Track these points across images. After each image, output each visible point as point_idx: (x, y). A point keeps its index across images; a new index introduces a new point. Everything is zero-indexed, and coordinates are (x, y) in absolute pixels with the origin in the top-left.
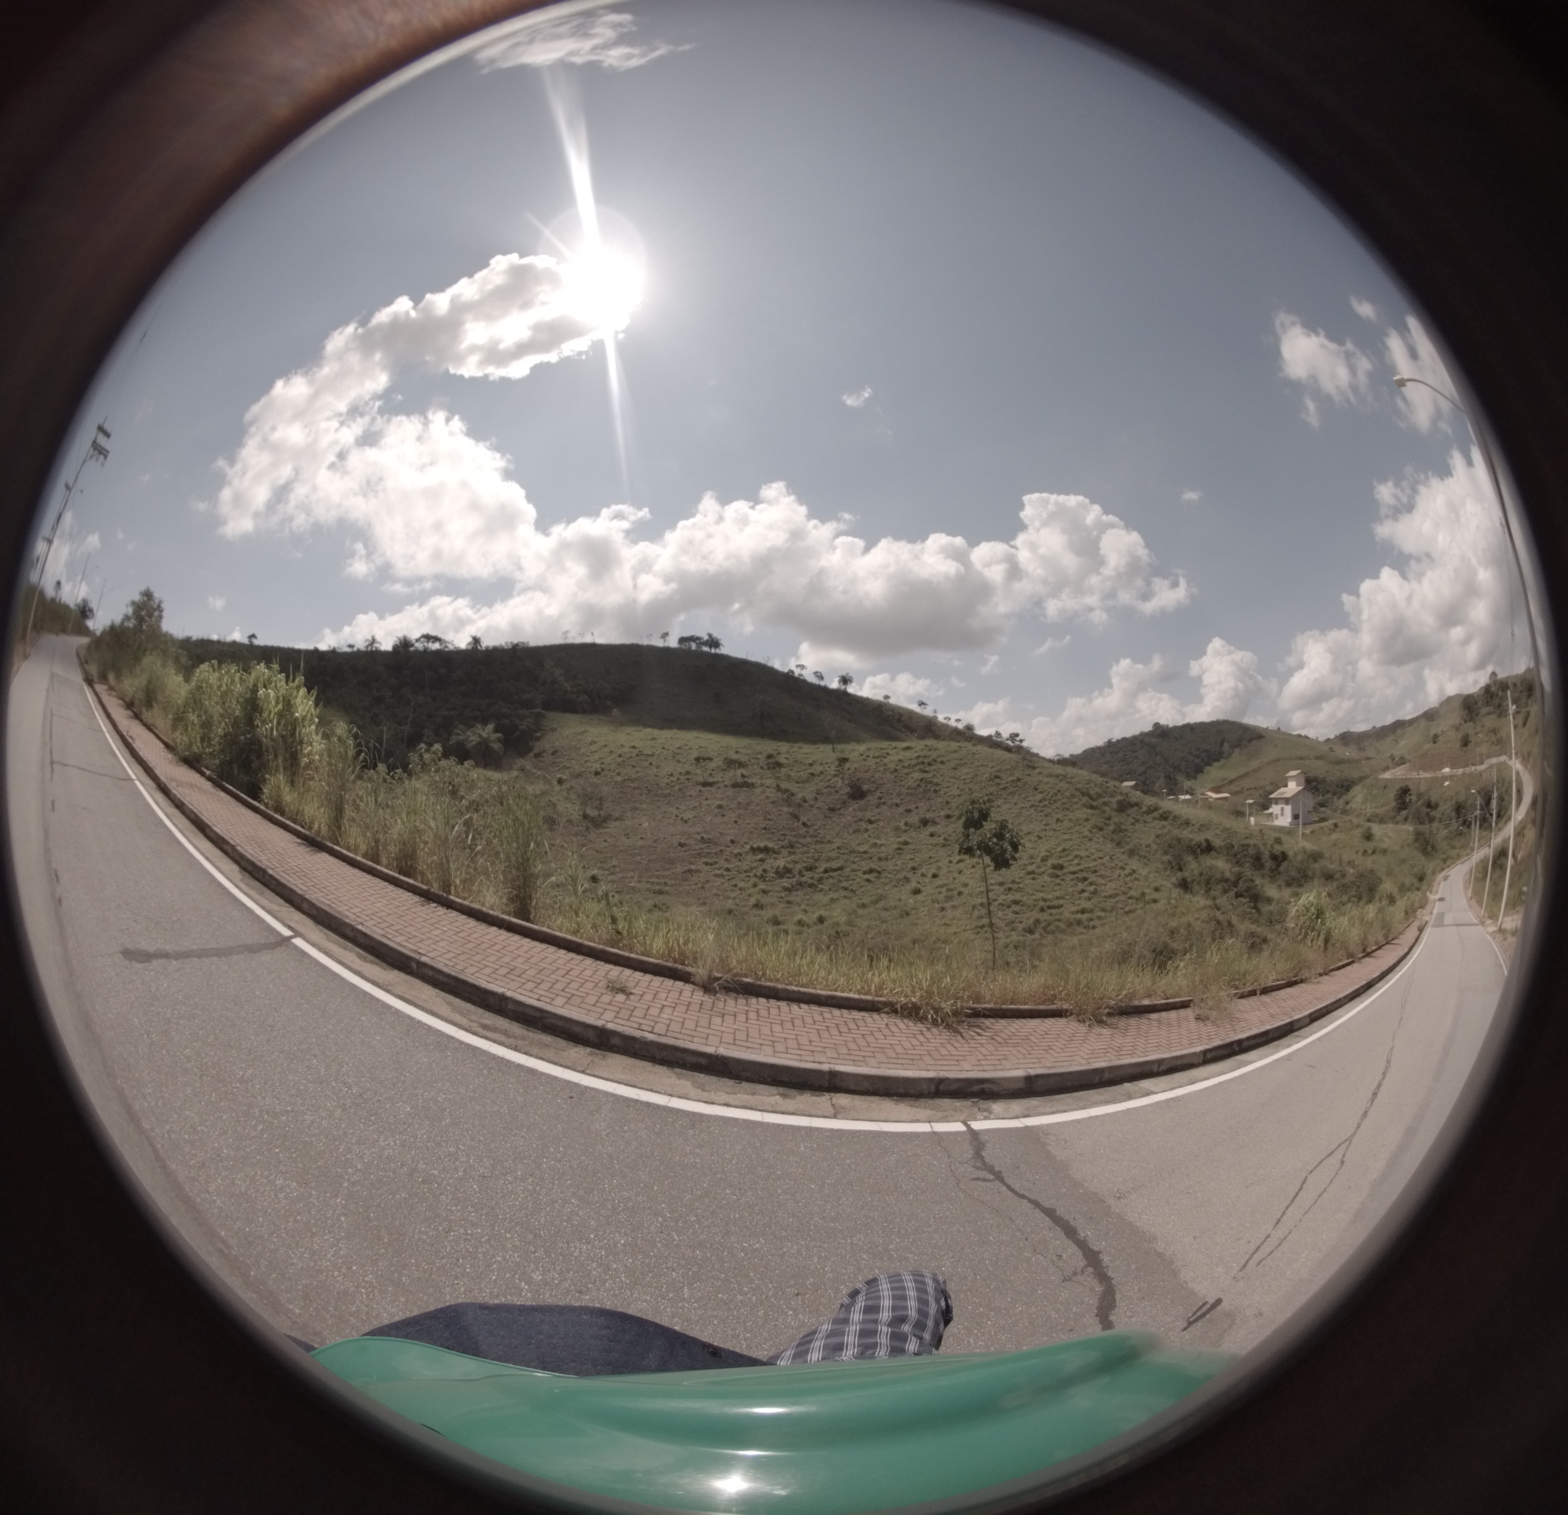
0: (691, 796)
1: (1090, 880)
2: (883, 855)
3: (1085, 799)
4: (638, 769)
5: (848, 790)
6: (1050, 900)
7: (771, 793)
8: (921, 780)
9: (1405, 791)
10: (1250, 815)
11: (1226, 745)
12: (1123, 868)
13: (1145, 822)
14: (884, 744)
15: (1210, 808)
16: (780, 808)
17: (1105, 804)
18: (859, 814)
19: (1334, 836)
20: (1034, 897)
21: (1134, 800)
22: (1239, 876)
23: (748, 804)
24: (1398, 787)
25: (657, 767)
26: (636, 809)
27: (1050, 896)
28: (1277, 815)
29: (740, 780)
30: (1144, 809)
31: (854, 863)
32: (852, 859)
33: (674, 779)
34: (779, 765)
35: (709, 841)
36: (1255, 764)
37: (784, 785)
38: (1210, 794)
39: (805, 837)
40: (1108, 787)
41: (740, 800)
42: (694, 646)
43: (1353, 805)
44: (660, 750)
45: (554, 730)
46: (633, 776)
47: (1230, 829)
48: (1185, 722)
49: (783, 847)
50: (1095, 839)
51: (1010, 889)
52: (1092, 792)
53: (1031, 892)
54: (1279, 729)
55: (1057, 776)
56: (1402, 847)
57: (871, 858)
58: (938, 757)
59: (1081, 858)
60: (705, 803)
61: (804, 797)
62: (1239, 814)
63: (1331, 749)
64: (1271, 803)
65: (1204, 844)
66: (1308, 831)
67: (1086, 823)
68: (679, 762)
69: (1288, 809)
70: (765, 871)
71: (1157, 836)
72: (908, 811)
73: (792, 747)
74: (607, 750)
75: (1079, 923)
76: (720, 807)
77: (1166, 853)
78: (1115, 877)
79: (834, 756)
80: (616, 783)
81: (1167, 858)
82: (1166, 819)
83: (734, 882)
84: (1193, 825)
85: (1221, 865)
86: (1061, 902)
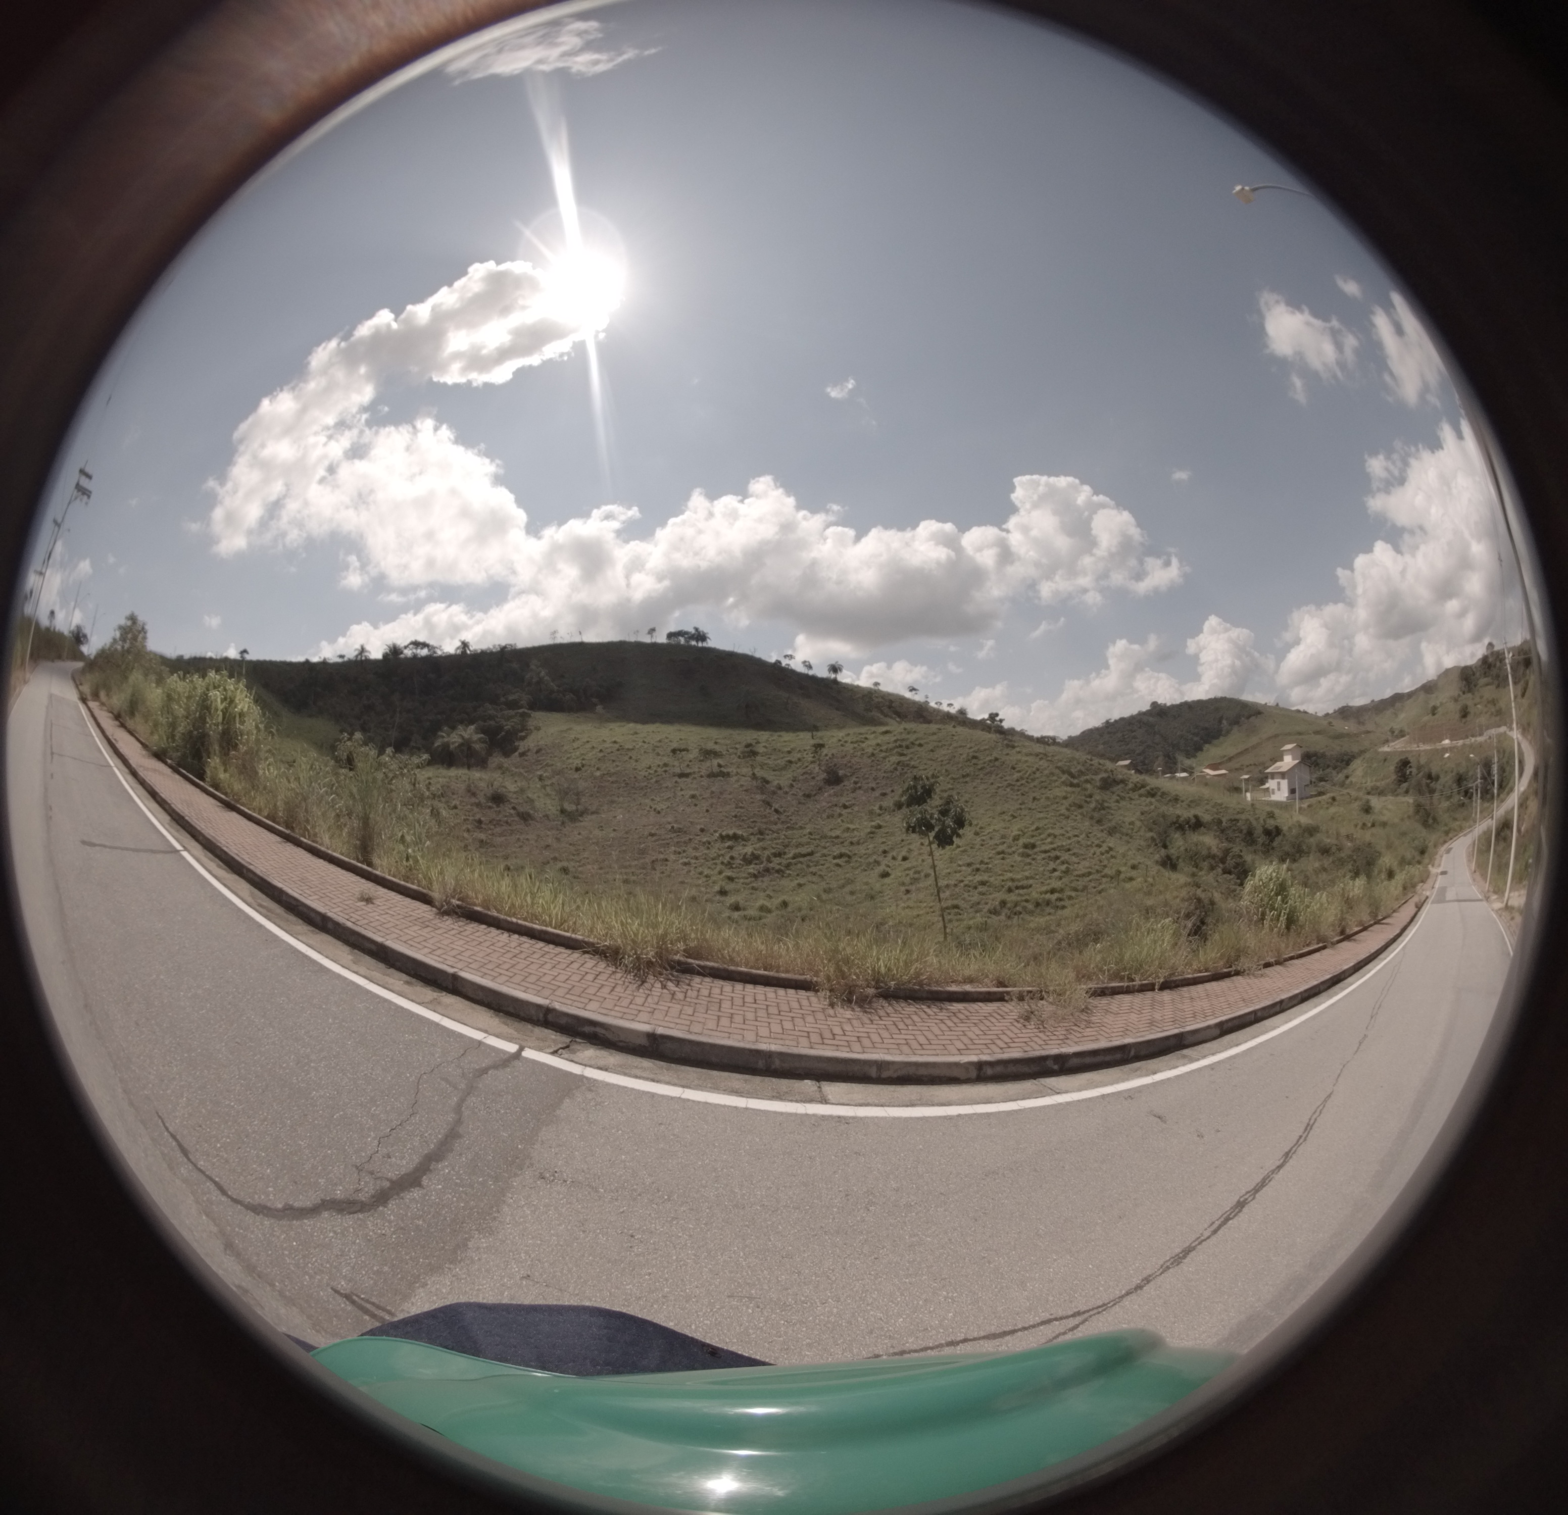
0: (667, 787)
1: (1062, 859)
2: (855, 840)
3: (1065, 777)
4: (618, 763)
5: (824, 775)
6: (1019, 880)
7: (746, 781)
8: (898, 763)
9: (1405, 764)
10: (1246, 791)
11: (1224, 722)
12: (1099, 846)
13: (1131, 799)
14: (864, 729)
15: (1206, 784)
16: (753, 796)
17: (1087, 781)
18: (835, 799)
19: (1332, 810)
20: (1002, 878)
21: (1120, 777)
22: (1227, 852)
23: (721, 793)
24: (1397, 759)
25: (637, 761)
26: (613, 802)
27: (1019, 876)
28: (1273, 790)
29: (716, 769)
30: (1130, 786)
31: (825, 848)
32: (823, 844)
33: (652, 772)
34: (754, 753)
35: (680, 830)
36: (1254, 740)
37: (759, 773)
38: (1208, 771)
39: (776, 824)
40: (1091, 765)
41: (713, 789)
42: (682, 640)
43: (1353, 779)
44: (640, 744)
45: (538, 729)
46: (612, 771)
47: (1221, 805)
48: (1183, 701)
49: (752, 834)
50: (1073, 817)
51: (978, 870)
52: (1073, 770)
53: (1000, 872)
54: (1277, 705)
55: (1037, 755)
56: (1402, 820)
57: (842, 843)
58: (917, 739)
59: (1055, 836)
60: (680, 793)
61: (778, 784)
62: (1237, 790)
63: (1330, 723)
64: (1267, 778)
65: (1193, 820)
66: (1305, 806)
67: (1064, 801)
68: (658, 754)
69: (1284, 783)
70: (732, 858)
71: (1142, 814)
72: (884, 794)
73: (771, 735)
74: (588, 746)
75: (1048, 903)
76: (693, 797)
77: (1151, 830)
78: (1090, 855)
79: (812, 742)
80: (595, 778)
81: (1150, 834)
82: (1153, 795)
83: (700, 869)
84: (1182, 801)
85: (1209, 841)
86: (1031, 882)
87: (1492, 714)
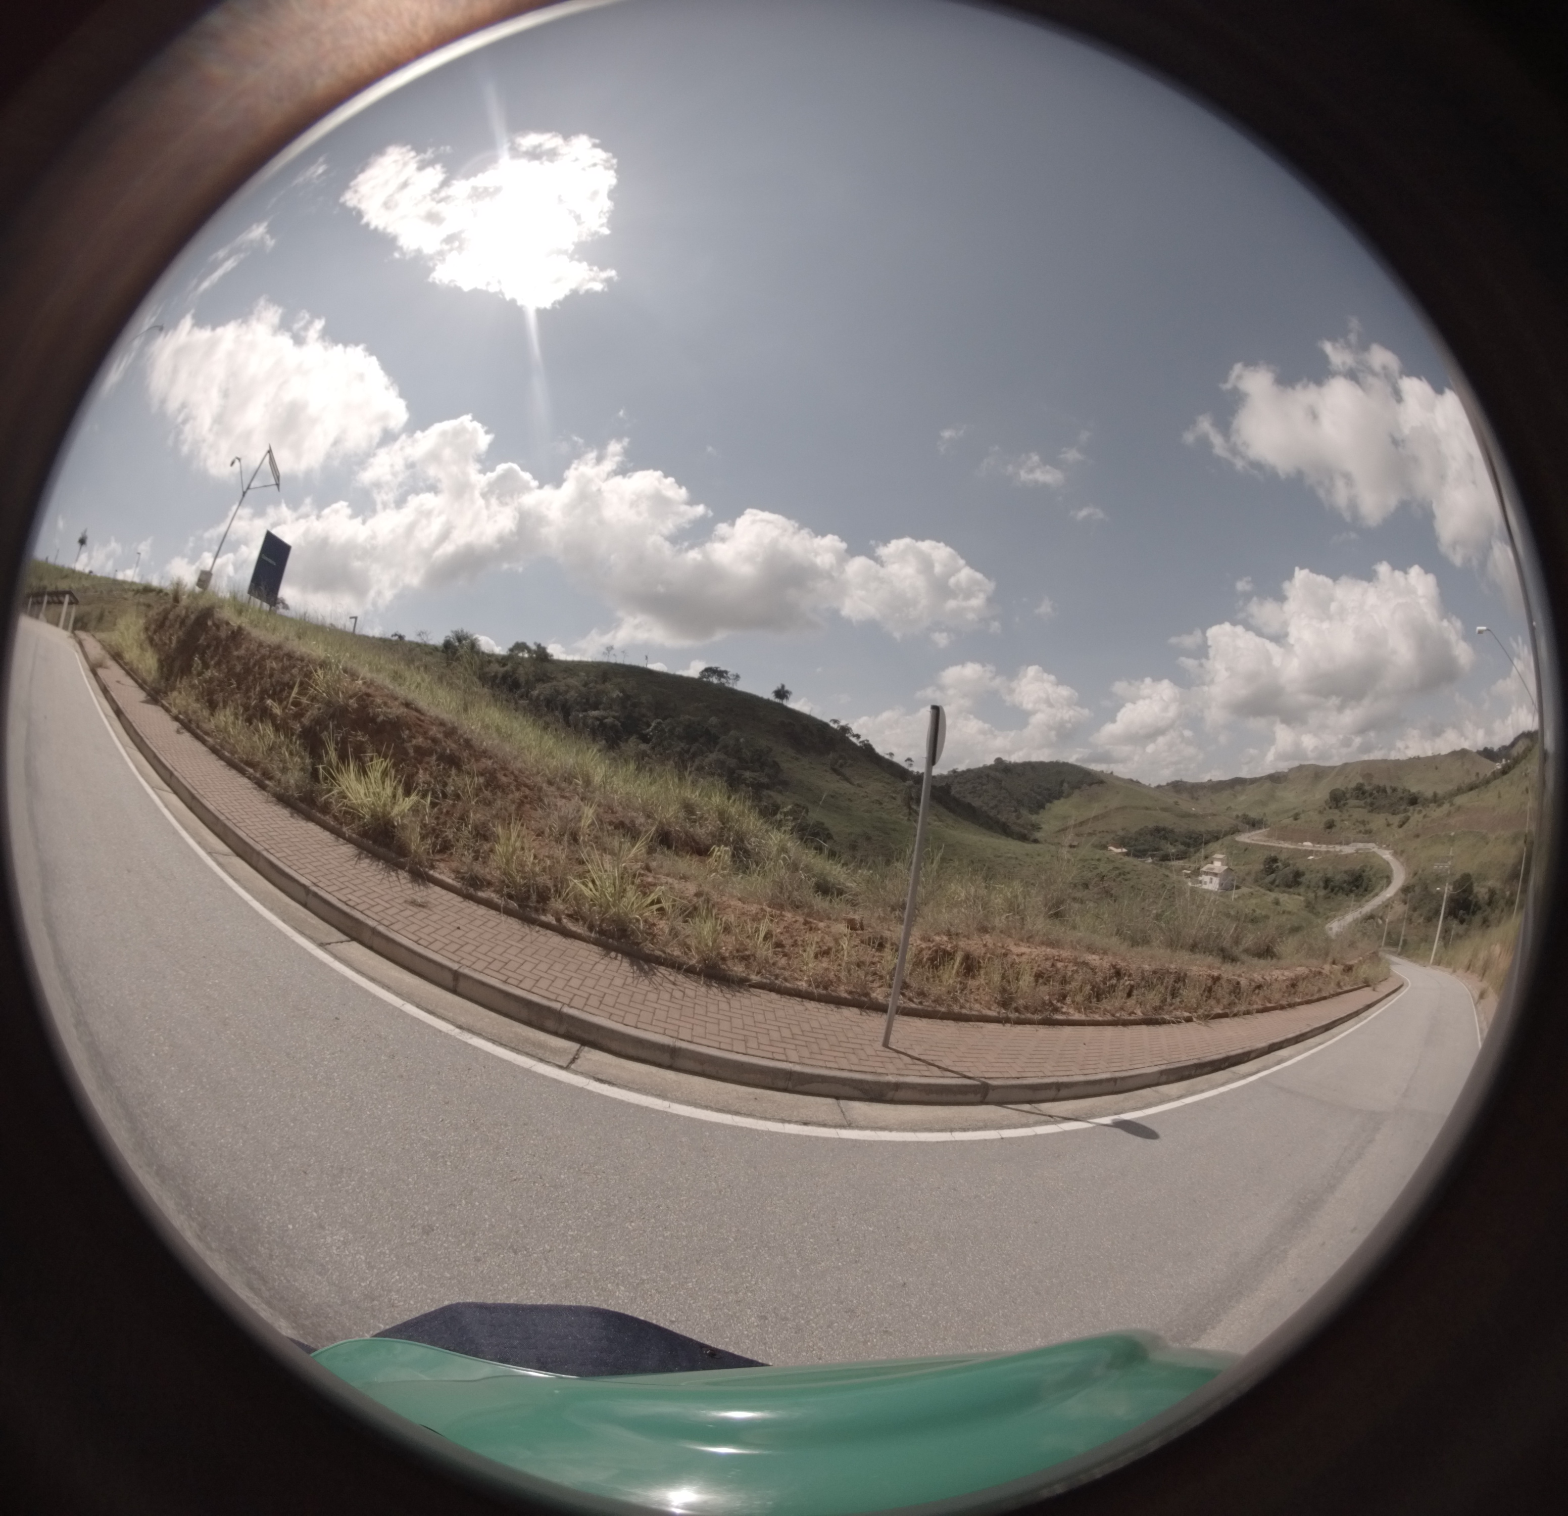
9: (1275, 860)
11: (1066, 785)
24: (1262, 853)
28: (1207, 882)
48: (1027, 760)
54: (1112, 773)
63: (1176, 803)
69: (1216, 881)
87: (1360, 832)
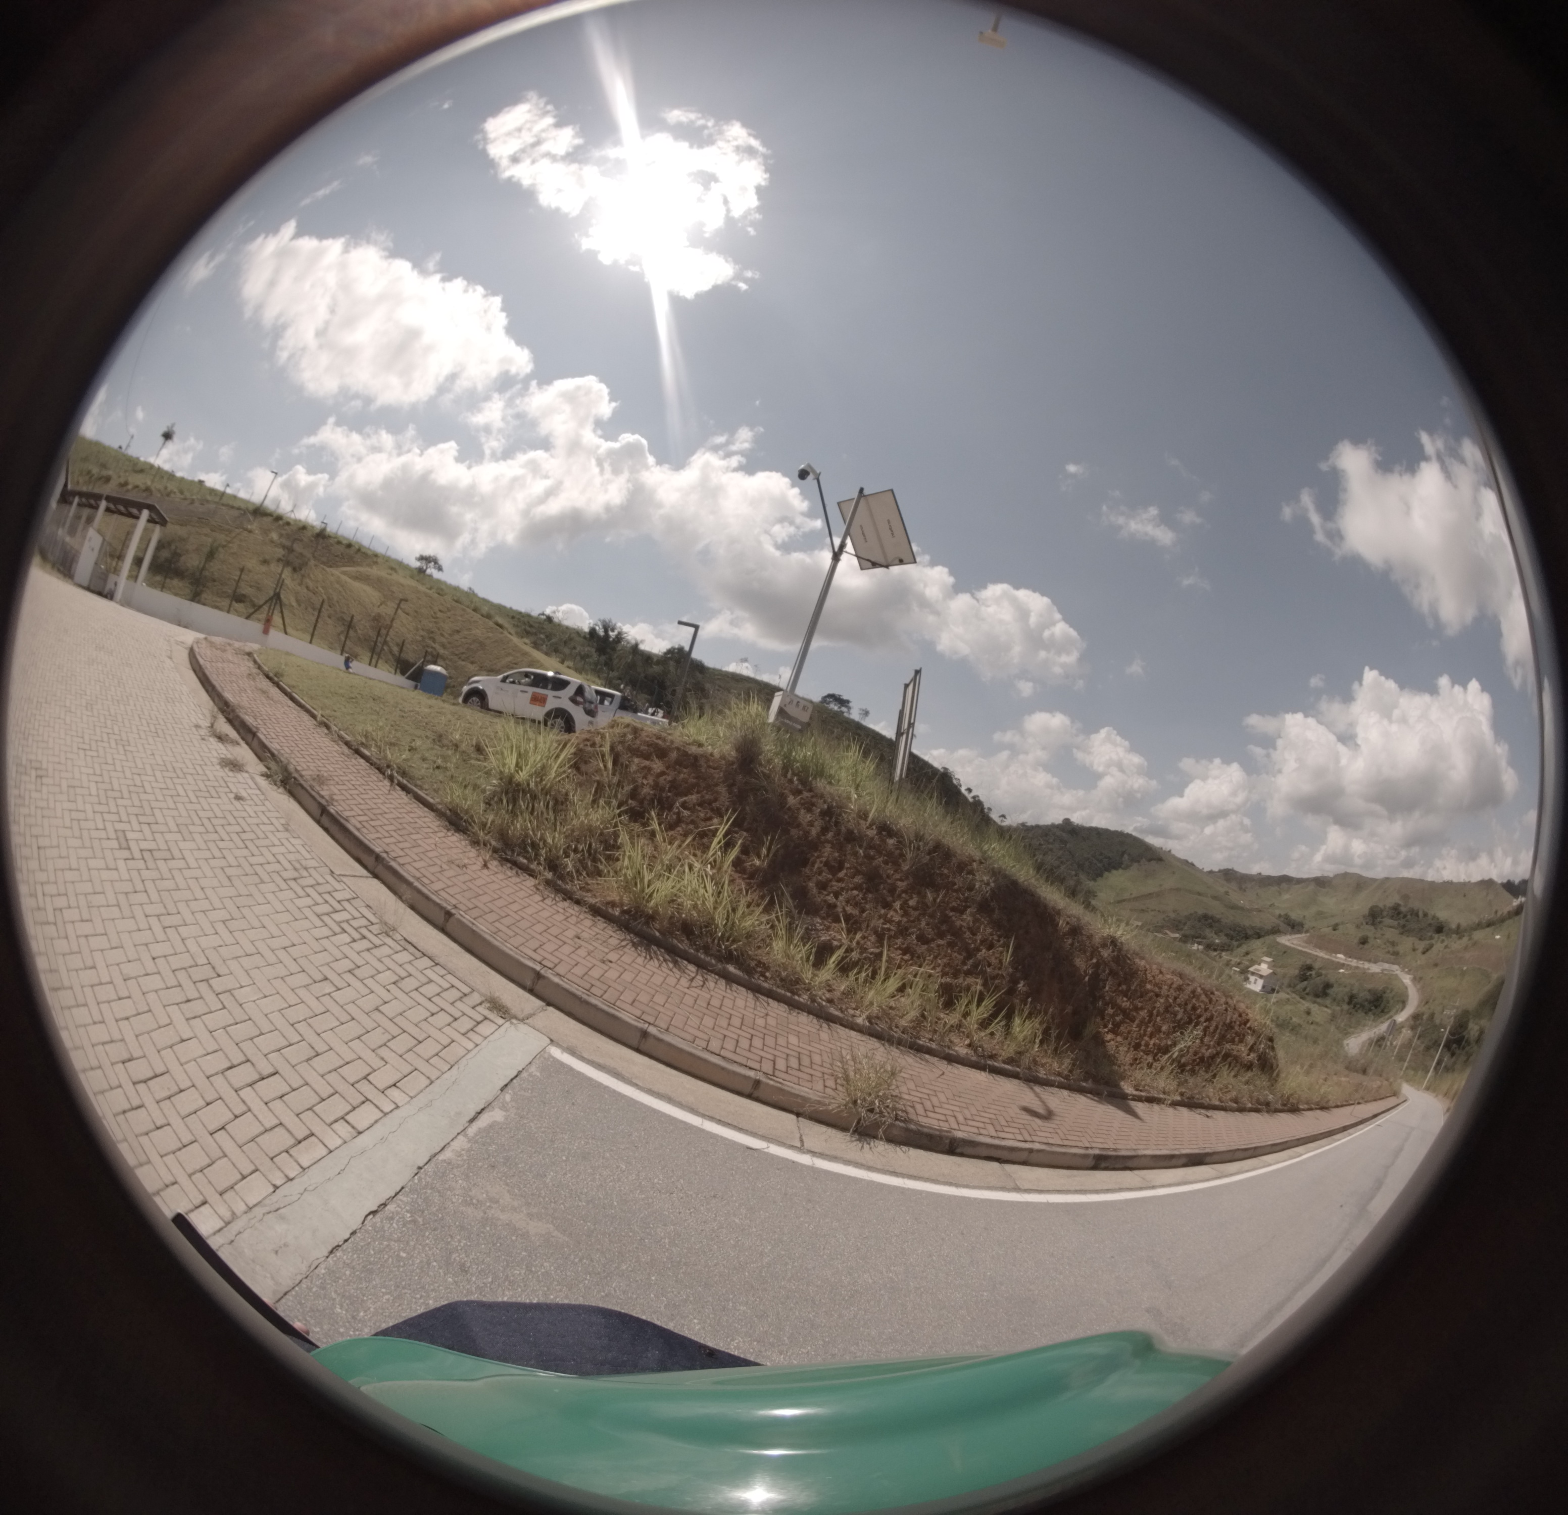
11: (1126, 857)
28: (1251, 983)
36: (1154, 884)
48: (1091, 825)
69: (1260, 981)
87: (1388, 952)
